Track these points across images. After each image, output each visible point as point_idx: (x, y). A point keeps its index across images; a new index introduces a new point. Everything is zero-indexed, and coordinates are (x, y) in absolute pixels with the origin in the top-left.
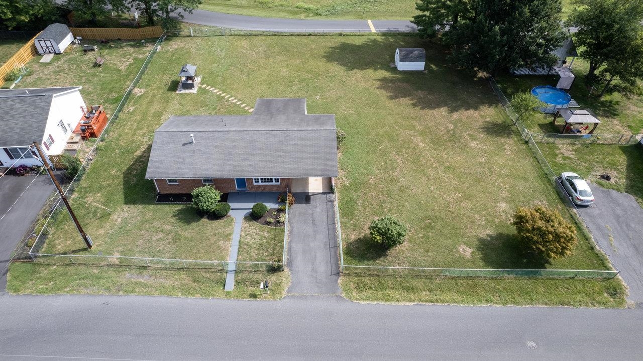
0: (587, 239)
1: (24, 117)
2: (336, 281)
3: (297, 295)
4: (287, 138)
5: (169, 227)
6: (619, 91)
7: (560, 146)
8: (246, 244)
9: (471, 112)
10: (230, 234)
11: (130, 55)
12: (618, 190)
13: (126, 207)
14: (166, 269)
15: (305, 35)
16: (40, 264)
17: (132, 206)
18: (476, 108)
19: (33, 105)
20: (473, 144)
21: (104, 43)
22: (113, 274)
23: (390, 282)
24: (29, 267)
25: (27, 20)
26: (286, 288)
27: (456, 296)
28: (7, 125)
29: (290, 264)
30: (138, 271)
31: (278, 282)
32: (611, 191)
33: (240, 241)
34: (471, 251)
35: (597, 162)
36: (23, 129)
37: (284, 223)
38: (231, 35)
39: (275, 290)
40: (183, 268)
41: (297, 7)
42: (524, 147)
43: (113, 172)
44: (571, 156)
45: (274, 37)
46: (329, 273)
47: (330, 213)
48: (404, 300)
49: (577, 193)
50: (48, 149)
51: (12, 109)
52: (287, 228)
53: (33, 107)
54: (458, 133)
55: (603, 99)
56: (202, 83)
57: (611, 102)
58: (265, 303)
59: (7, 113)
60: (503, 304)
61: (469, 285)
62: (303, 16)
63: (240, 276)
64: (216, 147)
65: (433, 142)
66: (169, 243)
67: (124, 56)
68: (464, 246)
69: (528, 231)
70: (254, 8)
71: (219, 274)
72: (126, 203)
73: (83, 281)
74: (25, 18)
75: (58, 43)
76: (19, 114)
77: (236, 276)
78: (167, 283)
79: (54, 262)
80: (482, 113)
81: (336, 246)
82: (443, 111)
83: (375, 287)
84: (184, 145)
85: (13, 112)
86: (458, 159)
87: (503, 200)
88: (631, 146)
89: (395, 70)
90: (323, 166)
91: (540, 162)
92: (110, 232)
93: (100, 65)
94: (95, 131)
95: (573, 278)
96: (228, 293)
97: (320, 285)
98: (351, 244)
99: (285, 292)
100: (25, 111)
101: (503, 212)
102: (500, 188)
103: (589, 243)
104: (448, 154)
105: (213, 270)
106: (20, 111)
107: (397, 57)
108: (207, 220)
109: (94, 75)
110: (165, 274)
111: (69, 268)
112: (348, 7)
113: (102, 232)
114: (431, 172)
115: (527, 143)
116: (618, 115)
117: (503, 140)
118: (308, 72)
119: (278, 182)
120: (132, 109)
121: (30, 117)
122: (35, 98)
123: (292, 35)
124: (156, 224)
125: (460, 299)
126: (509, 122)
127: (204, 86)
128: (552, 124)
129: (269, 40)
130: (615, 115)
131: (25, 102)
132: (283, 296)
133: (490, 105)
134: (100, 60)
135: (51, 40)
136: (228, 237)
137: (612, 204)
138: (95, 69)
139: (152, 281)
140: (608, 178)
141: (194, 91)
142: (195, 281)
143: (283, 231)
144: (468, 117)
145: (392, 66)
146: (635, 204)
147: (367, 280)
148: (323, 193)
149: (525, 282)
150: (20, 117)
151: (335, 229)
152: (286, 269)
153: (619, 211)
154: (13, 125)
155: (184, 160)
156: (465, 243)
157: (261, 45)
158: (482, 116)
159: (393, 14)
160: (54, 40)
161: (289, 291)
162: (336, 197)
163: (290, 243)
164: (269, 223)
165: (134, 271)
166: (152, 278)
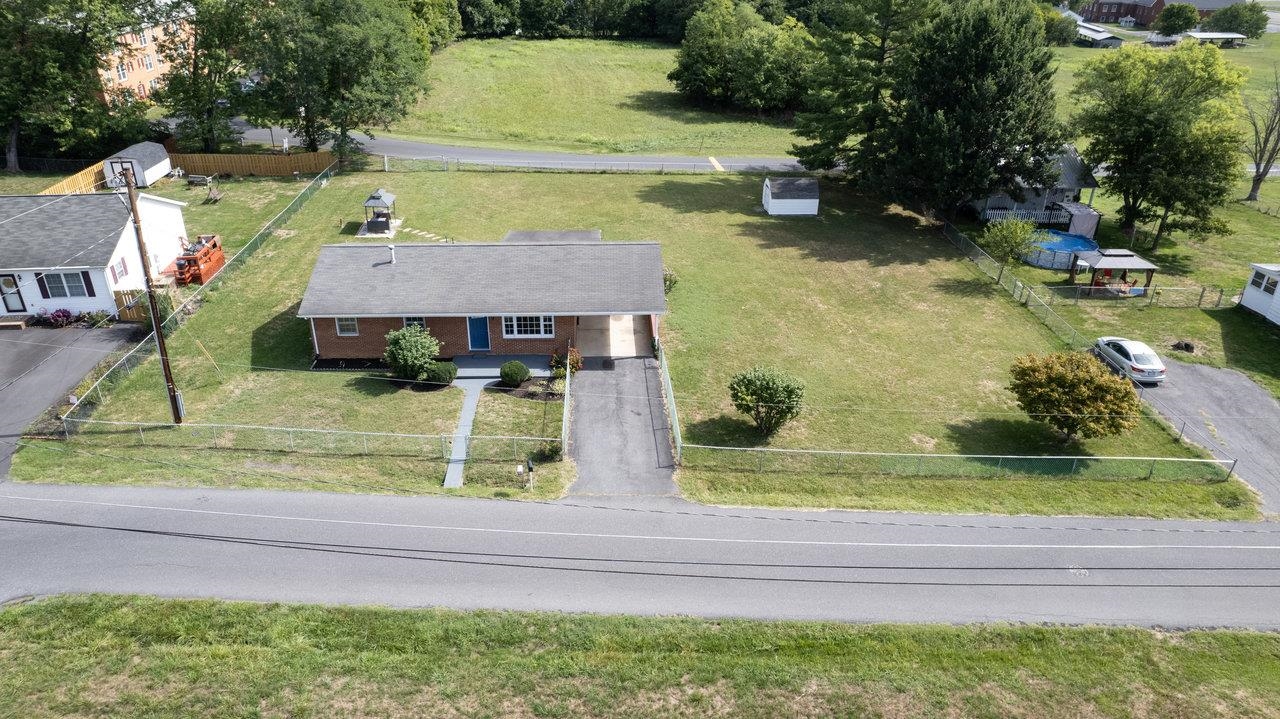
0: (1163, 429)
1: (83, 225)
2: (669, 477)
3: (591, 494)
4: (569, 256)
5: (336, 401)
6: (1183, 230)
7: (1089, 310)
8: (486, 424)
9: (913, 267)
10: (455, 411)
11: (271, 191)
12: (1211, 364)
13: (252, 376)
14: (327, 455)
15: (595, 173)
16: (77, 444)
17: (263, 374)
18: (922, 263)
19: (101, 208)
20: (921, 306)
21: (225, 177)
22: (220, 461)
23: (776, 481)
24: (55, 447)
25: (94, 135)
26: (568, 485)
27: (913, 503)
28: (50, 236)
29: (574, 452)
30: (270, 458)
31: (552, 476)
32: (1198, 366)
33: (474, 421)
34: (934, 441)
35: (1163, 330)
36: (77, 242)
37: (562, 396)
38: (459, 170)
39: (546, 488)
40: (360, 455)
41: (580, 141)
42: (1021, 310)
43: (229, 331)
44: (1113, 322)
45: (537, 175)
46: (654, 464)
47: (652, 384)
48: (807, 505)
49: (1130, 360)
50: (116, 281)
51: (62, 213)
52: (568, 402)
53: (101, 210)
54: (890, 293)
55: (1158, 253)
56: (404, 226)
57: (1174, 256)
58: (524, 505)
59: (54, 218)
60: (1011, 513)
61: (937, 487)
62: (590, 151)
63: (475, 470)
64: (435, 269)
65: (844, 303)
66: (334, 422)
67: (260, 192)
68: (920, 436)
69: (1041, 385)
70: (500, 140)
71: (433, 464)
72: (254, 370)
73: (159, 470)
74: (93, 133)
75: (145, 168)
76: (75, 220)
77: (467, 468)
78: (328, 475)
79: (105, 443)
80: (932, 269)
81: (666, 429)
82: (860, 265)
83: (747, 488)
84: (375, 265)
85: (63, 218)
86: (897, 325)
87: (989, 377)
88: (1225, 311)
89: (765, 214)
90: (636, 297)
91: (1054, 329)
92: (219, 406)
93: (216, 201)
94: (203, 272)
95: (1145, 479)
96: (450, 492)
97: (636, 482)
98: (695, 426)
99: (565, 491)
100: (86, 215)
101: (991, 392)
102: (981, 362)
103: (1169, 434)
104: (874, 318)
105: (419, 458)
106: (76, 215)
107: (767, 192)
108: (412, 392)
109: (203, 214)
110: (323, 463)
111: (135, 451)
112: (672, 143)
113: (203, 406)
114: (844, 341)
115: (1024, 305)
116: (1191, 272)
117: (977, 302)
118: (601, 215)
119: (551, 332)
120: (271, 254)
121: (94, 224)
122: (106, 197)
123: (570, 173)
124: (309, 397)
125: (922, 506)
126: (985, 279)
127: (407, 230)
128: (1069, 282)
129: (527, 178)
130: (1186, 272)
131: (88, 202)
132: (562, 496)
133: (949, 258)
134: (215, 194)
135: (134, 162)
136: (452, 414)
137: (1202, 384)
138: (206, 207)
139: (298, 472)
140: (1188, 348)
141: (390, 234)
142: (384, 474)
143: (561, 406)
144: (907, 274)
145: (759, 210)
146: (1249, 383)
147: (731, 477)
148: (637, 357)
149: (1049, 484)
150: (75, 225)
151: (661, 405)
152: (566, 458)
153: (1219, 392)
154: (60, 236)
155: (374, 288)
156: (921, 432)
157: (513, 184)
158: (935, 273)
159: (753, 151)
160: (139, 162)
161: (573, 489)
162: (664, 365)
163: (574, 423)
164: (532, 395)
165: (262, 459)
166: (298, 469)
